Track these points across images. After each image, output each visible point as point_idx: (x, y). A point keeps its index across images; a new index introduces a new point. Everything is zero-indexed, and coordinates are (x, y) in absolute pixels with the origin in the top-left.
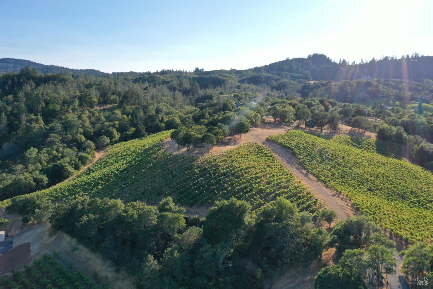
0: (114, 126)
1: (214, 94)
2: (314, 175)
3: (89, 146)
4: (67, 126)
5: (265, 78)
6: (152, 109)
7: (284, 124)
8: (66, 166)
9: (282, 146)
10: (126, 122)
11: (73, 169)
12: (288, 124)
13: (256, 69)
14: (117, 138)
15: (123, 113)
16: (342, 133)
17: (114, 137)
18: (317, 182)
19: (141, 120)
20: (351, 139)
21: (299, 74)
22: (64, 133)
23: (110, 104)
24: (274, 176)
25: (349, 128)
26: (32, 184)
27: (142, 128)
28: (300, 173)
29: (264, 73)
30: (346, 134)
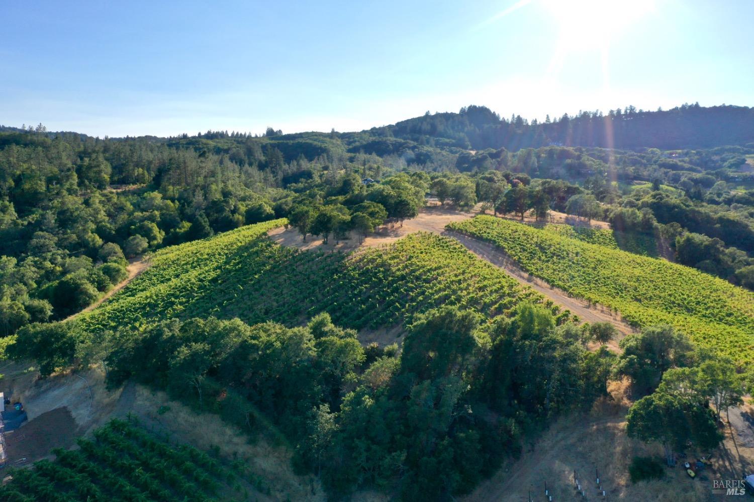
0: (152, 219)
1: (315, 169)
2: (542, 279)
3: (113, 253)
4: (66, 220)
5: (392, 144)
6: (216, 190)
7: (460, 209)
8: (82, 284)
9: (474, 237)
10: (172, 211)
11: (96, 289)
12: (466, 208)
13: (374, 131)
14: (159, 241)
15: (164, 198)
16: (555, 222)
17: (155, 238)
18: (551, 289)
19: (198, 207)
20: (574, 230)
21: (449, 139)
22: (61, 232)
23: (134, 183)
24: (485, 278)
25: (564, 215)
26: (23, 316)
27: (205, 222)
28: (519, 278)
29: (391, 136)
30: (561, 223)
